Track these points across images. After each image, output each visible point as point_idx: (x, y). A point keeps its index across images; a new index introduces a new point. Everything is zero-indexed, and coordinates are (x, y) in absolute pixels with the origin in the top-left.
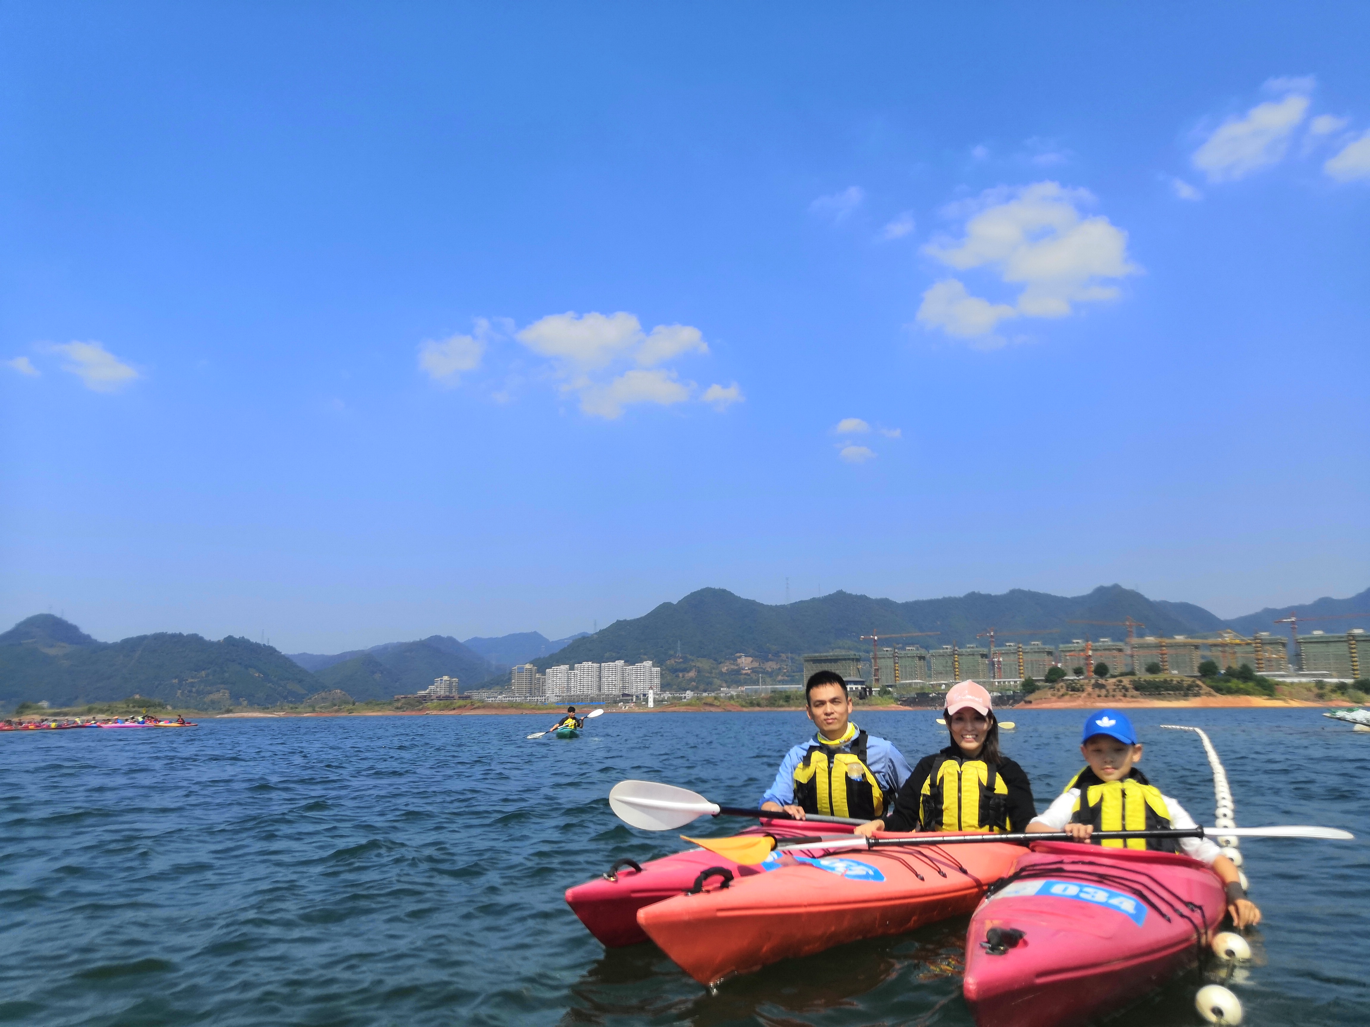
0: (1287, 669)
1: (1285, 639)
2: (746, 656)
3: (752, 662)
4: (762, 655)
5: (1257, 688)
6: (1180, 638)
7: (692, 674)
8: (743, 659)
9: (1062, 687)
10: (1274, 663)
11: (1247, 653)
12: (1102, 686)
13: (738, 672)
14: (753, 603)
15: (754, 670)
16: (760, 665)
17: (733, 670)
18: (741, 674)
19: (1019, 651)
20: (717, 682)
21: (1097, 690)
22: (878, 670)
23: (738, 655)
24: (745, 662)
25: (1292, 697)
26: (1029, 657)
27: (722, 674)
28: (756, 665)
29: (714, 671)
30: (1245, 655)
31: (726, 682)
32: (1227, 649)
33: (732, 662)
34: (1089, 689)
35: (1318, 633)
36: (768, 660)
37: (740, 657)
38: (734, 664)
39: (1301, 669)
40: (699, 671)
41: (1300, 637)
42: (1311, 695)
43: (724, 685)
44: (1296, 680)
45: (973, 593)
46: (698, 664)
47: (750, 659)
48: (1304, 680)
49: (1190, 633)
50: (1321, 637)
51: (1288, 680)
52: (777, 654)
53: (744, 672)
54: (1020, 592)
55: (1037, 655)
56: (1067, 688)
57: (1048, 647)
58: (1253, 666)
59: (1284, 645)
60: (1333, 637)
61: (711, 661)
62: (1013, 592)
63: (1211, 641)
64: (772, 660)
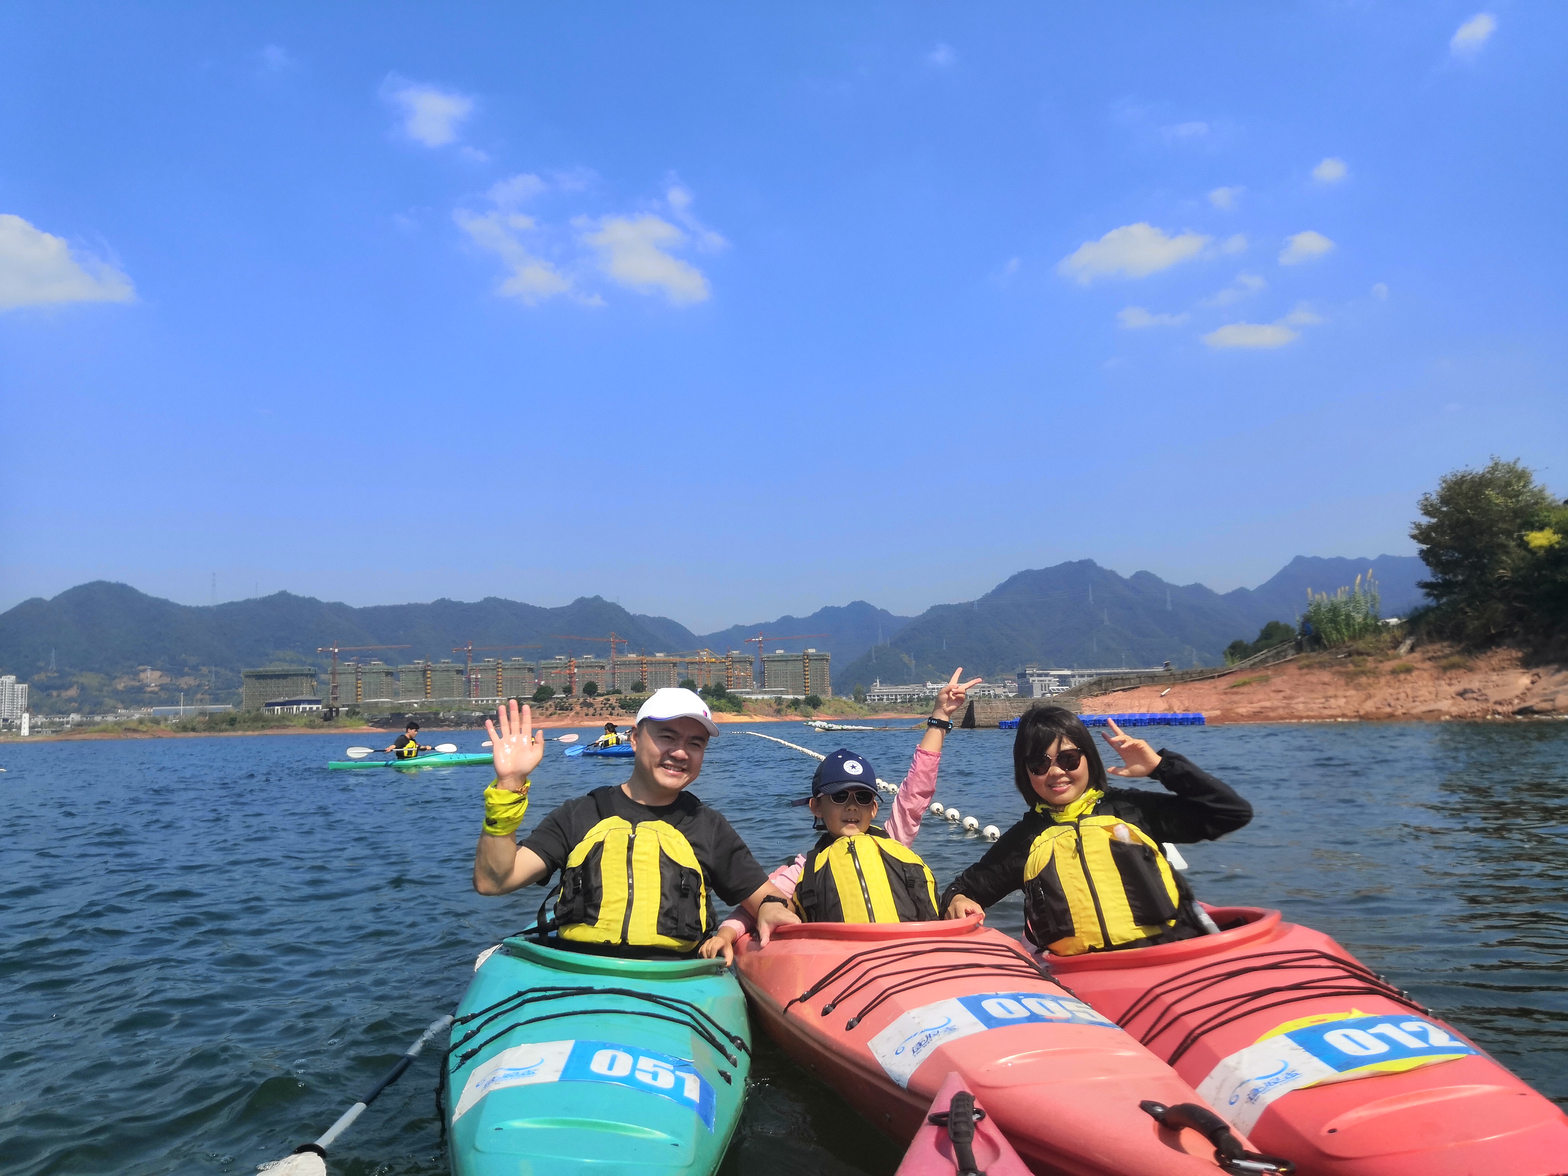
0: (751, 686)
1: (752, 657)
2: (152, 670)
3: (161, 676)
4: (175, 668)
5: (728, 705)
6: (660, 656)
7: (73, 692)
8: (149, 673)
9: (550, 705)
10: (741, 681)
11: (719, 670)
12: (590, 705)
13: (141, 689)
14: (165, 603)
15: (162, 687)
16: (171, 680)
17: (132, 688)
18: (145, 692)
19: (498, 668)
20: (109, 702)
21: (585, 708)
22: (336, 687)
23: (141, 668)
24: (151, 678)
25: (756, 712)
26: (508, 674)
27: (116, 692)
28: (166, 680)
29: (105, 689)
30: (718, 673)
31: (123, 702)
32: (703, 667)
33: (132, 677)
34: (578, 708)
35: (780, 652)
36: (182, 675)
37: (144, 671)
38: (134, 679)
39: (763, 686)
40: (83, 688)
41: (765, 655)
42: (771, 711)
43: (120, 705)
44: (760, 697)
45: (443, 600)
46: (82, 680)
47: (158, 674)
48: (766, 697)
49: (668, 650)
50: (782, 656)
51: (754, 697)
52: (195, 668)
53: (149, 689)
54: (495, 600)
55: (517, 671)
56: (556, 707)
57: (530, 664)
58: (724, 683)
59: (751, 663)
60: (792, 656)
61: (102, 675)
62: (487, 600)
63: (687, 659)
64: (189, 675)
